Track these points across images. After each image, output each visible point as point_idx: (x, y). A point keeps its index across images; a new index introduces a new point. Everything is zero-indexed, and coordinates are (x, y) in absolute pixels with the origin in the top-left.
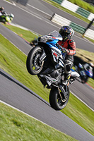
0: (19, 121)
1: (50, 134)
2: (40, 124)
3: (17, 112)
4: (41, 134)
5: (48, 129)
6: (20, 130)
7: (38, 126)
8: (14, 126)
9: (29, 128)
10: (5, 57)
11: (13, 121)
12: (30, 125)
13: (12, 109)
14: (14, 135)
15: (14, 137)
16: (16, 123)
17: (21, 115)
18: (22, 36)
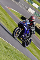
0: (7, 47)
1: (19, 54)
2: (16, 49)
3: (7, 43)
4: (15, 53)
5: (18, 52)
6: (7, 50)
7: (14, 50)
8: (5, 48)
9: (11, 50)
10: (7, 21)
11: (5, 46)
12: (11, 49)
13: (5, 42)
14: (4, 52)
15: (4, 53)
16: (6, 47)
17: (8, 44)
18: (15, 14)
